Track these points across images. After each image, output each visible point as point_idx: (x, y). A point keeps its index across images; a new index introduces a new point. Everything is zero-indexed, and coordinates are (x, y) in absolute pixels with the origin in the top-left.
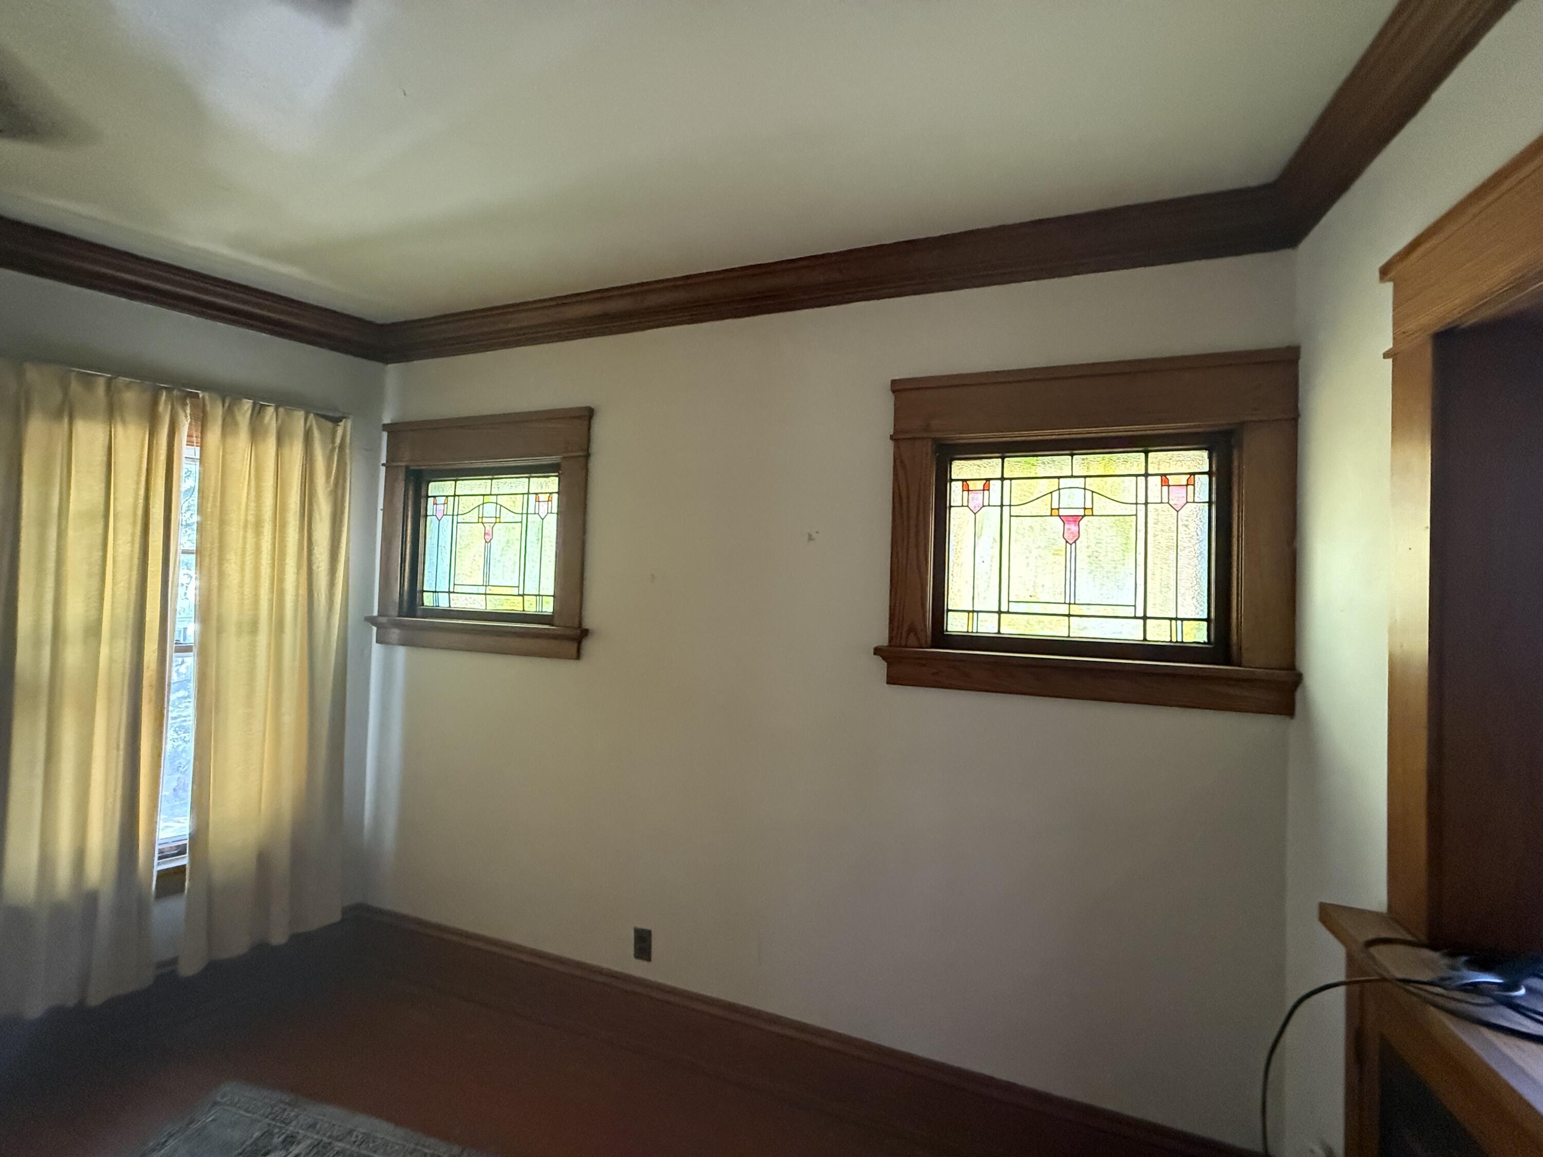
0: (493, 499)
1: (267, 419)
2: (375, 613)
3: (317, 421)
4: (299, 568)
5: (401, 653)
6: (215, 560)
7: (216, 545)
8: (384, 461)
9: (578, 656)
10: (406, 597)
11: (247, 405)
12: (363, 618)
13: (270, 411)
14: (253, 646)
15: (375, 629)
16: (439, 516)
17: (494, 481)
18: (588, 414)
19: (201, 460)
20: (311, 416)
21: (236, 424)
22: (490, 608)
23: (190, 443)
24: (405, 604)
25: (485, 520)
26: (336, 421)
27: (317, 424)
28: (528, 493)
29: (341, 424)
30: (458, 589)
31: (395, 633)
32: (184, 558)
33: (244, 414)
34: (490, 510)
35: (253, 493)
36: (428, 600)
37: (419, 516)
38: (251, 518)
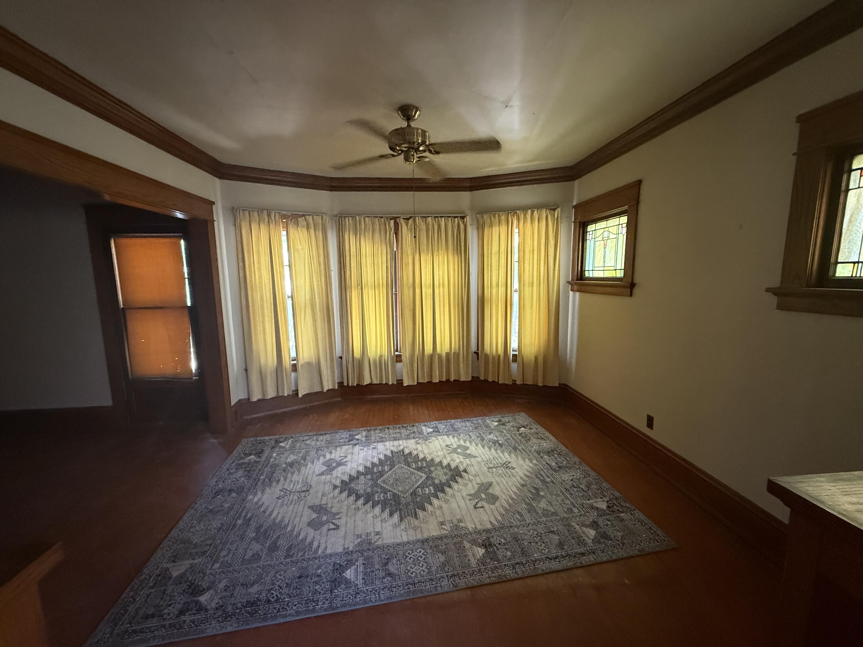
0: (607, 229)
1: (535, 215)
2: (570, 280)
3: (549, 212)
4: (545, 263)
5: (577, 294)
6: (522, 263)
7: (522, 258)
8: (573, 220)
9: (631, 295)
10: (579, 273)
11: (529, 212)
12: (566, 282)
13: (536, 212)
14: (532, 290)
15: (570, 286)
16: (590, 239)
17: (608, 221)
18: (639, 183)
19: (519, 233)
20: (547, 210)
21: (527, 219)
22: (605, 276)
23: (516, 228)
24: (579, 276)
25: (604, 239)
26: (554, 210)
27: (550, 213)
28: (619, 225)
29: (557, 211)
30: (595, 269)
31: (576, 287)
32: (515, 263)
33: (529, 215)
34: (606, 234)
35: (532, 241)
36: (587, 274)
37: (584, 240)
38: (531, 249)
